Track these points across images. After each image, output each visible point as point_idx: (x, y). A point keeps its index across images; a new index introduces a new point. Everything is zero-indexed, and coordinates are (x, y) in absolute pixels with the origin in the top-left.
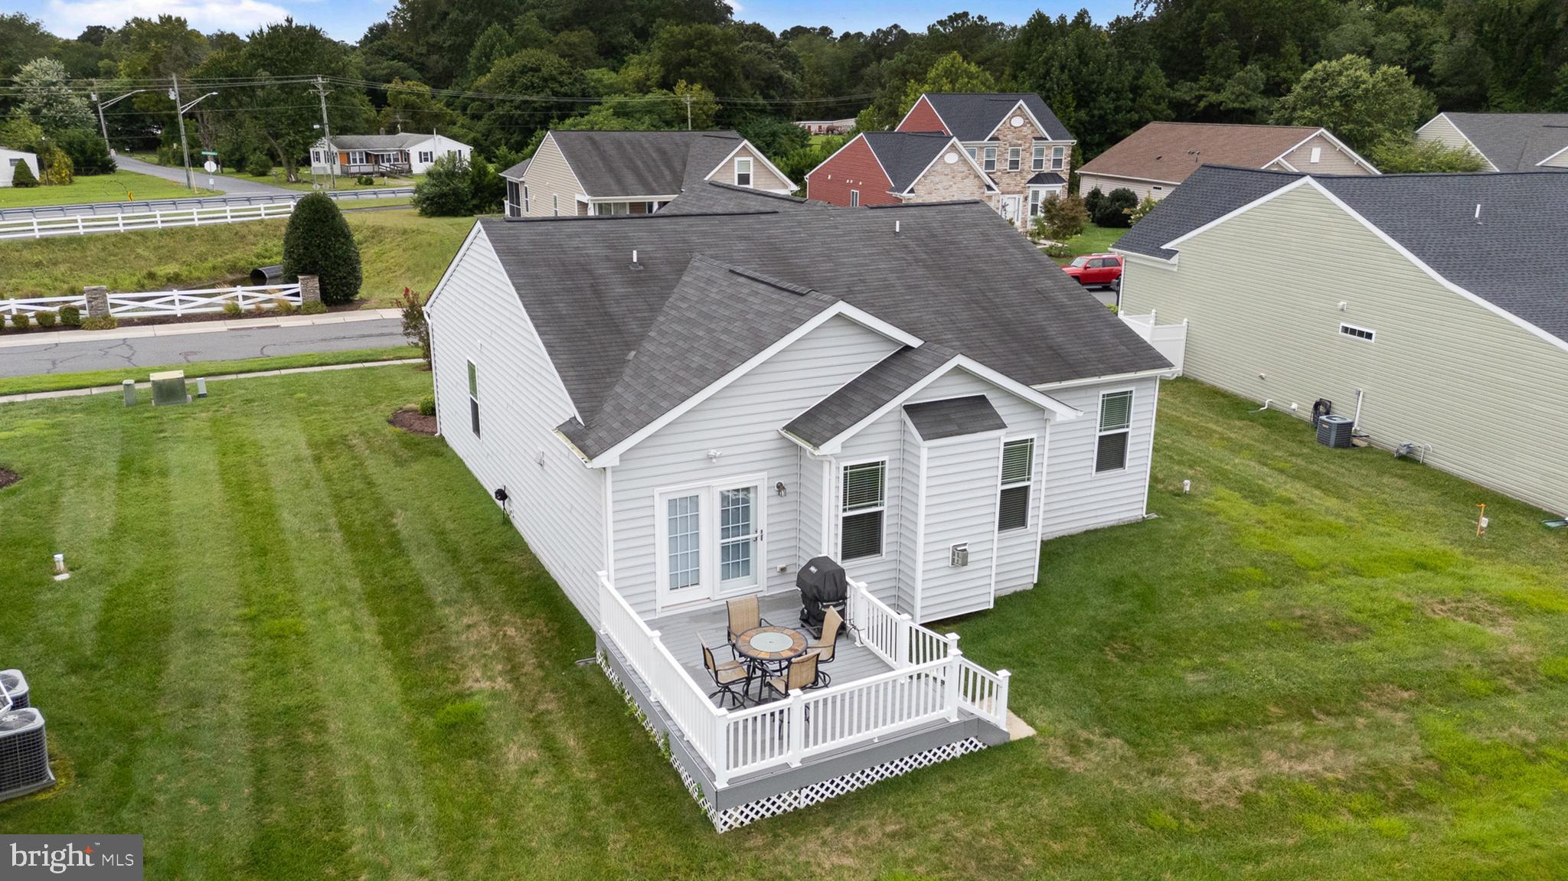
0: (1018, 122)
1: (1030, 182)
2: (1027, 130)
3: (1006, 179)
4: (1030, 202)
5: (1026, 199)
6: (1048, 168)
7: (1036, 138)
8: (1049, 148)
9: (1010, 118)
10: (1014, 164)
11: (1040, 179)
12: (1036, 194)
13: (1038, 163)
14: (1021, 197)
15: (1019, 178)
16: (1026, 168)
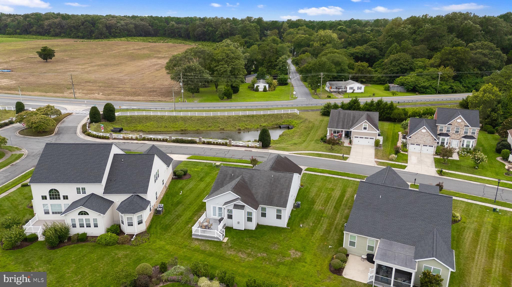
0: (459, 121)
1: (463, 137)
2: (463, 123)
3: (454, 135)
4: (462, 143)
5: (460, 142)
6: (469, 134)
7: (465, 126)
8: (471, 129)
9: (457, 120)
10: (457, 132)
11: (466, 137)
12: (464, 141)
13: (466, 133)
14: (459, 141)
15: (458, 136)
16: (461, 133)
